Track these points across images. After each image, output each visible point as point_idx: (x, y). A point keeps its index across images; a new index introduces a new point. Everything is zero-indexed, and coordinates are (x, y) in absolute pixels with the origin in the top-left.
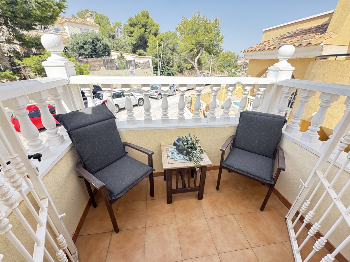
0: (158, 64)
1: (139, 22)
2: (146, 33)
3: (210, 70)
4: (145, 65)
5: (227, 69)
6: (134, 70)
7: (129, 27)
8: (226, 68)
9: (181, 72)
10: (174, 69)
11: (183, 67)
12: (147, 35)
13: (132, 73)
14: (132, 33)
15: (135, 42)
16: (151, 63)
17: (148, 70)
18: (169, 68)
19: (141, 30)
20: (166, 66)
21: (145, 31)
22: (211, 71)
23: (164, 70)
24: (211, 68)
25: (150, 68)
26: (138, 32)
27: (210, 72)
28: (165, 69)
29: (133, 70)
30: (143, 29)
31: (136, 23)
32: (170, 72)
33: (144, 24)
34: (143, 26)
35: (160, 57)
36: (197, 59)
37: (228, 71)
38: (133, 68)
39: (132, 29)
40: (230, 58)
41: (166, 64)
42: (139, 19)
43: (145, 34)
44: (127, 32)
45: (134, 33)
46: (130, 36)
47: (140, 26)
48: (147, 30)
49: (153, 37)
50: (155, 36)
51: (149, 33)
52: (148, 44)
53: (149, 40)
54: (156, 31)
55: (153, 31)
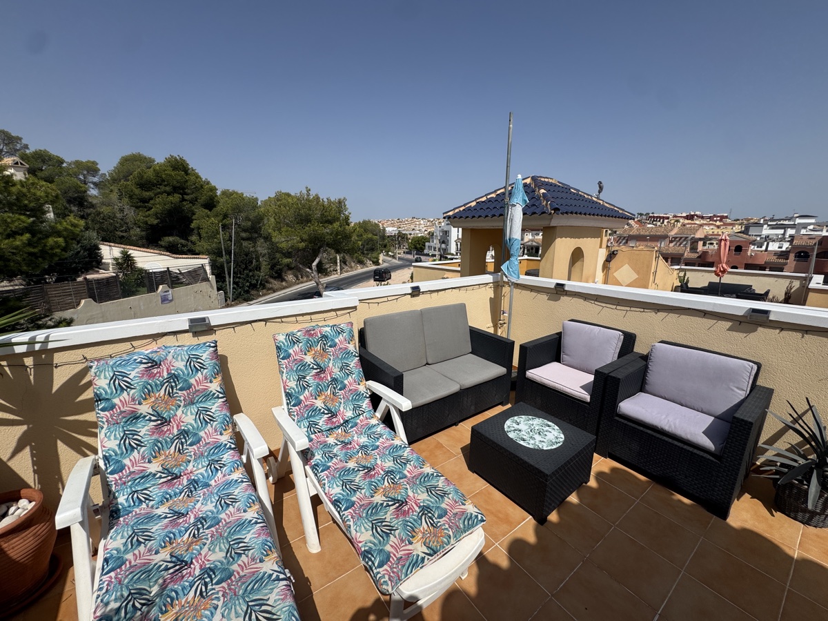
0: (226, 269)
1: (163, 181)
2: (185, 203)
3: (339, 264)
4: (195, 276)
5: (369, 256)
6: (170, 292)
7: (137, 191)
8: (368, 254)
9: (279, 276)
10: (263, 273)
11: (281, 267)
12: (187, 205)
13: (164, 300)
14: (145, 201)
15: (153, 221)
16: (208, 269)
17: (203, 286)
18: (251, 274)
19: (171, 198)
20: (244, 270)
21: (183, 200)
22: (340, 265)
23: (240, 278)
24: (338, 261)
25: (207, 280)
26: (162, 202)
27: (339, 268)
28: (242, 276)
29: (166, 292)
30: (177, 195)
31: (155, 182)
32: (254, 282)
33: (178, 185)
34: (176, 189)
35: (229, 253)
36: (315, 264)
37: (373, 259)
38: (168, 289)
39: (147, 194)
40: (370, 236)
41: (243, 266)
42: (164, 176)
43: (184, 206)
44: (131, 197)
45: (151, 202)
46: (137, 207)
47: (167, 189)
48: (186, 197)
49: (206, 211)
50: (210, 210)
51: (193, 202)
52: (193, 225)
53: (194, 217)
54: (211, 199)
55: (203, 199)
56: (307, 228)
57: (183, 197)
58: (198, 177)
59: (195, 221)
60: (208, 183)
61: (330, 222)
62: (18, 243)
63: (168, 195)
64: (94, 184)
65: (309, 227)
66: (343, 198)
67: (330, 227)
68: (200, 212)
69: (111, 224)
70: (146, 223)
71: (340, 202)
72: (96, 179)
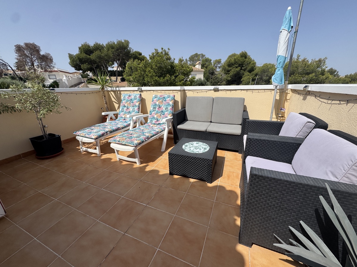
1: (236, 62)
2: (241, 71)
7: (227, 68)
14: (228, 71)
15: (229, 79)
19: (237, 69)
21: (241, 69)
26: (234, 70)
30: (239, 68)
31: (234, 63)
33: (241, 63)
34: (239, 65)
39: (230, 68)
42: (237, 60)
43: (241, 72)
44: (225, 70)
45: (230, 71)
46: (226, 74)
47: (237, 65)
48: (243, 68)
49: (248, 73)
50: (250, 73)
51: (244, 70)
52: (242, 80)
53: (243, 76)
54: (252, 68)
55: (249, 68)
57: (241, 68)
58: (249, 58)
59: (243, 78)
60: (254, 61)
61: (308, 74)
62: (181, 83)
63: (236, 68)
64: (219, 67)
65: (292, 77)
67: (307, 76)
68: (246, 73)
69: (217, 80)
70: (227, 79)
72: (219, 65)
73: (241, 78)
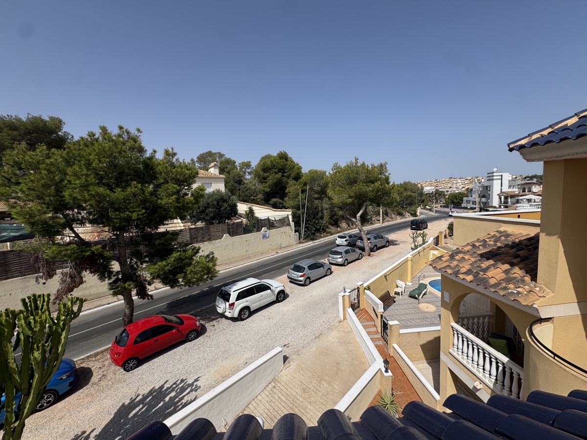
0: (301, 218)
1: (274, 166)
2: (284, 178)
3: (381, 216)
4: (283, 222)
5: (408, 210)
6: (268, 232)
7: (262, 173)
8: (407, 208)
9: (336, 224)
10: (325, 221)
11: (337, 217)
12: (285, 179)
13: (264, 237)
14: (265, 178)
15: (268, 190)
16: (290, 218)
17: (286, 229)
18: (317, 222)
19: (277, 175)
20: (313, 219)
21: (283, 176)
22: (383, 216)
23: (309, 224)
24: (381, 213)
25: (289, 225)
26: (273, 178)
27: (381, 218)
28: (311, 223)
29: (265, 232)
30: (280, 174)
31: (271, 167)
32: (318, 227)
33: (281, 167)
34: (280, 170)
35: (303, 207)
36: (359, 215)
37: (411, 212)
38: (267, 230)
39: (266, 175)
40: (409, 193)
41: (312, 216)
42: (275, 163)
43: (283, 180)
44: (259, 178)
45: (268, 179)
46: (262, 183)
47: (276, 170)
48: (285, 174)
49: (294, 182)
50: (297, 181)
51: (288, 177)
52: (286, 191)
53: (287, 186)
54: (298, 174)
55: (293, 175)
56: (354, 188)
57: (283, 174)
58: (292, 161)
59: (288, 189)
60: (298, 165)
61: (373, 182)
63: (276, 174)
64: (249, 173)
65: (356, 186)
66: (384, 163)
67: (372, 185)
68: (291, 182)
69: (249, 193)
70: (264, 191)
71: (381, 166)
72: (249, 170)
73: (285, 188)
